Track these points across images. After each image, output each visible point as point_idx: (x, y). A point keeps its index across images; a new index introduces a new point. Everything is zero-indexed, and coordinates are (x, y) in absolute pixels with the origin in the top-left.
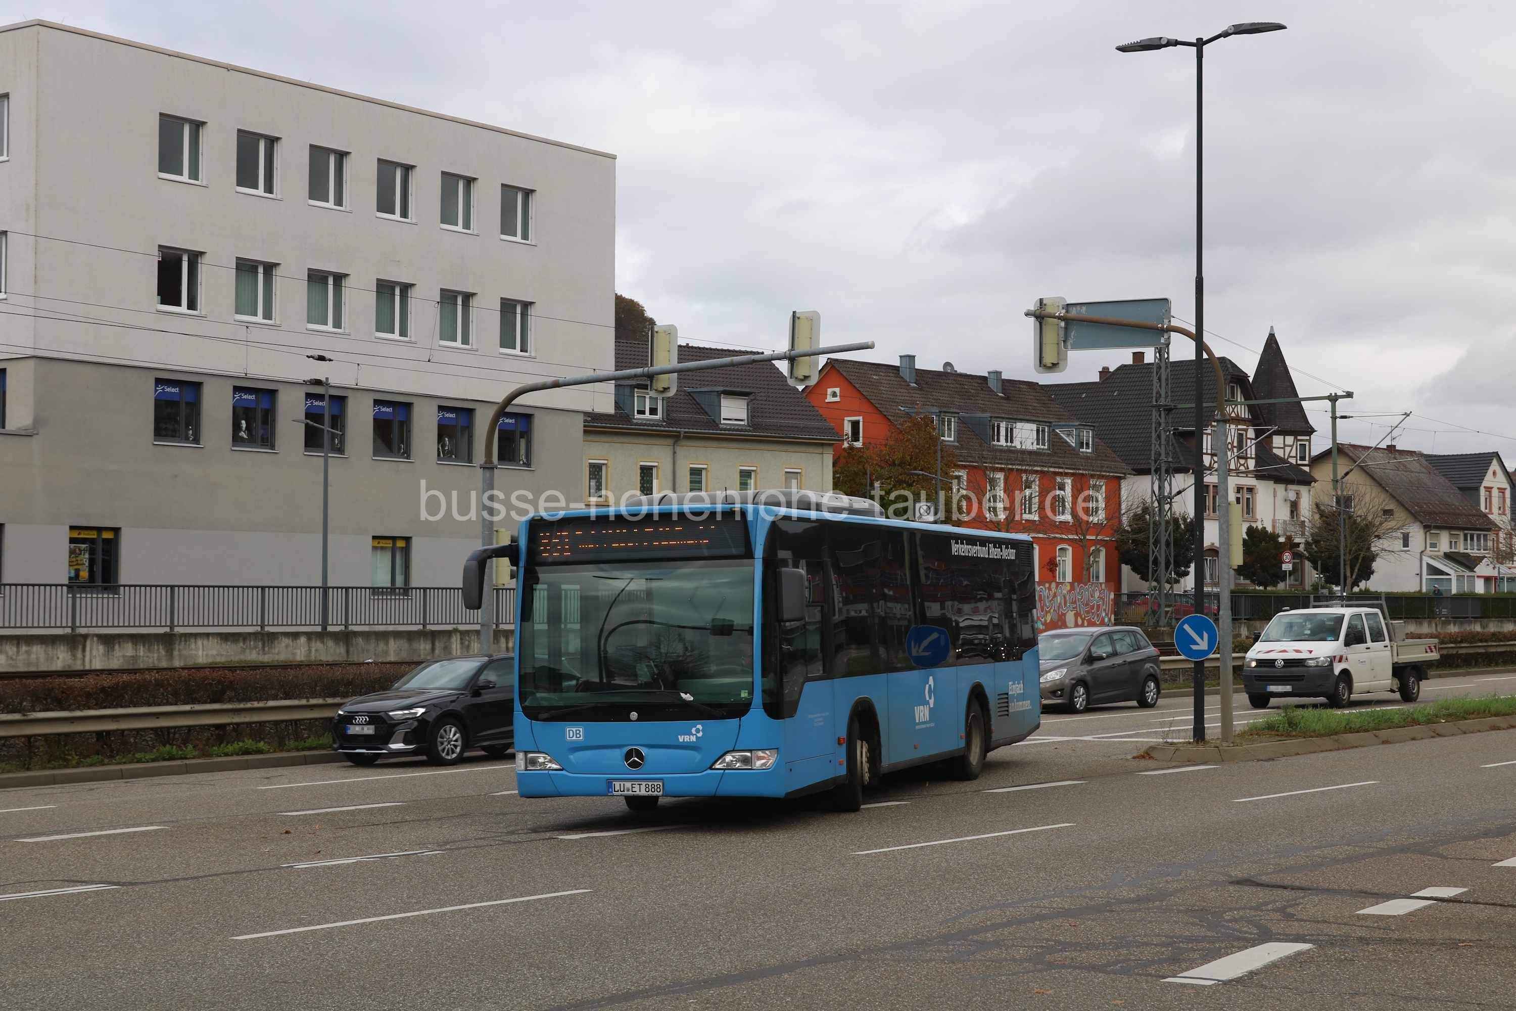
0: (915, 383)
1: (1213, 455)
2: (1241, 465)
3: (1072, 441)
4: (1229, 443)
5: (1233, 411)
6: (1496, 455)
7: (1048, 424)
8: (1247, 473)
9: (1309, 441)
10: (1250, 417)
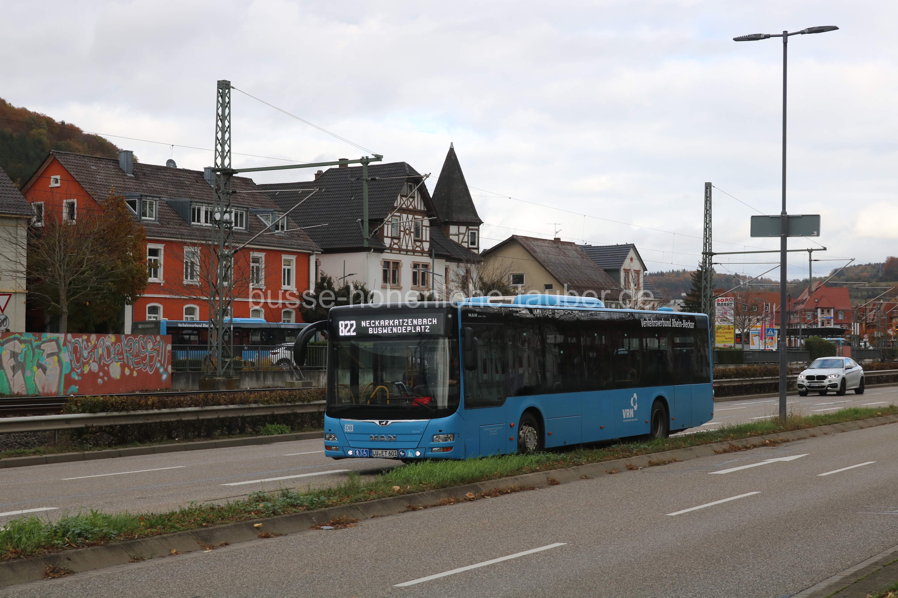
0: (133, 174)
1: (392, 238)
2: (417, 246)
3: (269, 224)
4: (407, 229)
5: (411, 204)
6: (633, 246)
7: (245, 209)
8: (422, 252)
9: (478, 230)
10: (425, 210)
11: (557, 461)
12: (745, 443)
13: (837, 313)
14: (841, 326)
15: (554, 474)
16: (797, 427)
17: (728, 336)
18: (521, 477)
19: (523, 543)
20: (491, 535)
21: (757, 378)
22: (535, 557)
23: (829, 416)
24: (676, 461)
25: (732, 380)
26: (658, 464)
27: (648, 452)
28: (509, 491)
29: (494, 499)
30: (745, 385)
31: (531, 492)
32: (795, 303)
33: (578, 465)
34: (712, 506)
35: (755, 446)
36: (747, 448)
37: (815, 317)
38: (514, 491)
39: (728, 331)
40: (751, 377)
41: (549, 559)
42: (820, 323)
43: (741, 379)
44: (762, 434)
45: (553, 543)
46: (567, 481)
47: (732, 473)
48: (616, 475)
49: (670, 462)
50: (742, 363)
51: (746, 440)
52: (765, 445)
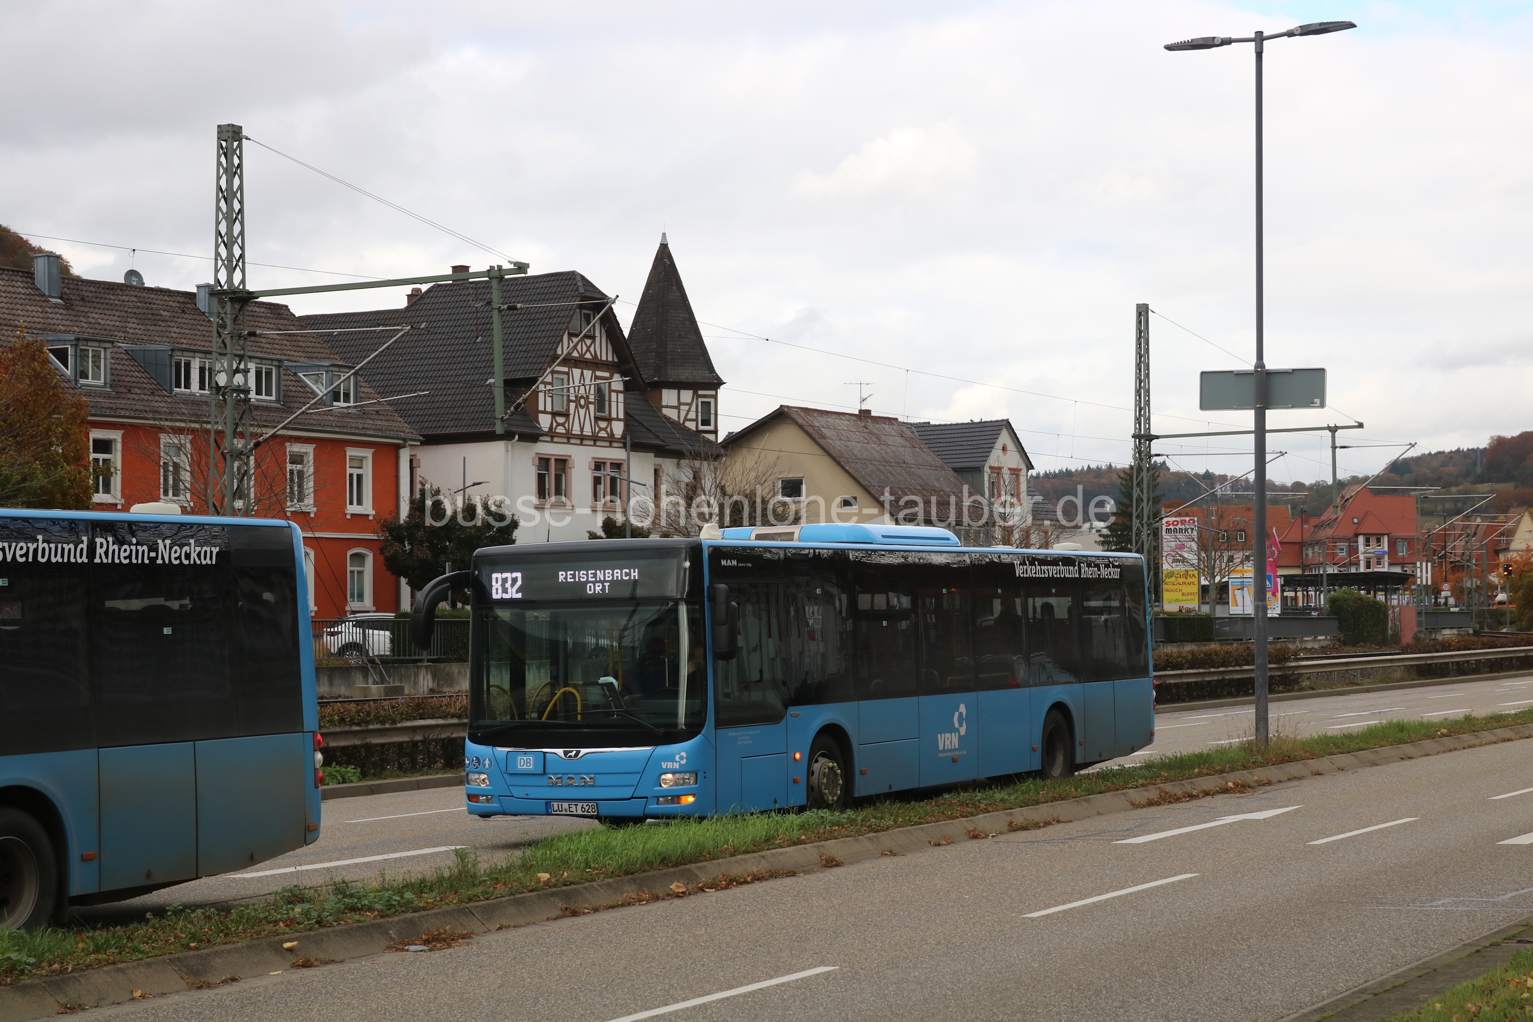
0: (61, 298)
1: (554, 414)
2: (601, 429)
3: (321, 390)
4: (582, 397)
5: (588, 350)
6: (1006, 424)
7: (275, 363)
8: (611, 440)
9: (715, 397)
10: (616, 360)
11: (838, 824)
12: (1188, 788)
13: (1395, 543)
14: (1403, 568)
15: (833, 847)
16: (1287, 758)
17: (1186, 589)
18: (772, 854)
19: (762, 968)
20: (708, 955)
21: (1231, 668)
22: (778, 991)
23: (1349, 737)
24: (1058, 822)
25: (1185, 672)
26: (1024, 828)
27: (1008, 805)
28: (749, 879)
29: (720, 894)
30: (1209, 682)
31: (788, 881)
32: (1316, 526)
33: (877, 831)
34: (1107, 900)
35: (1207, 794)
36: (1191, 797)
37: (1353, 550)
38: (758, 879)
39: (1183, 580)
40: (1218, 667)
41: (803, 993)
42: (1362, 564)
43: (1201, 671)
44: (1222, 771)
45: (815, 967)
46: (856, 860)
47: (1155, 841)
48: (948, 848)
49: (1047, 824)
50: (1210, 640)
51: (1191, 783)
52: (1226, 791)
